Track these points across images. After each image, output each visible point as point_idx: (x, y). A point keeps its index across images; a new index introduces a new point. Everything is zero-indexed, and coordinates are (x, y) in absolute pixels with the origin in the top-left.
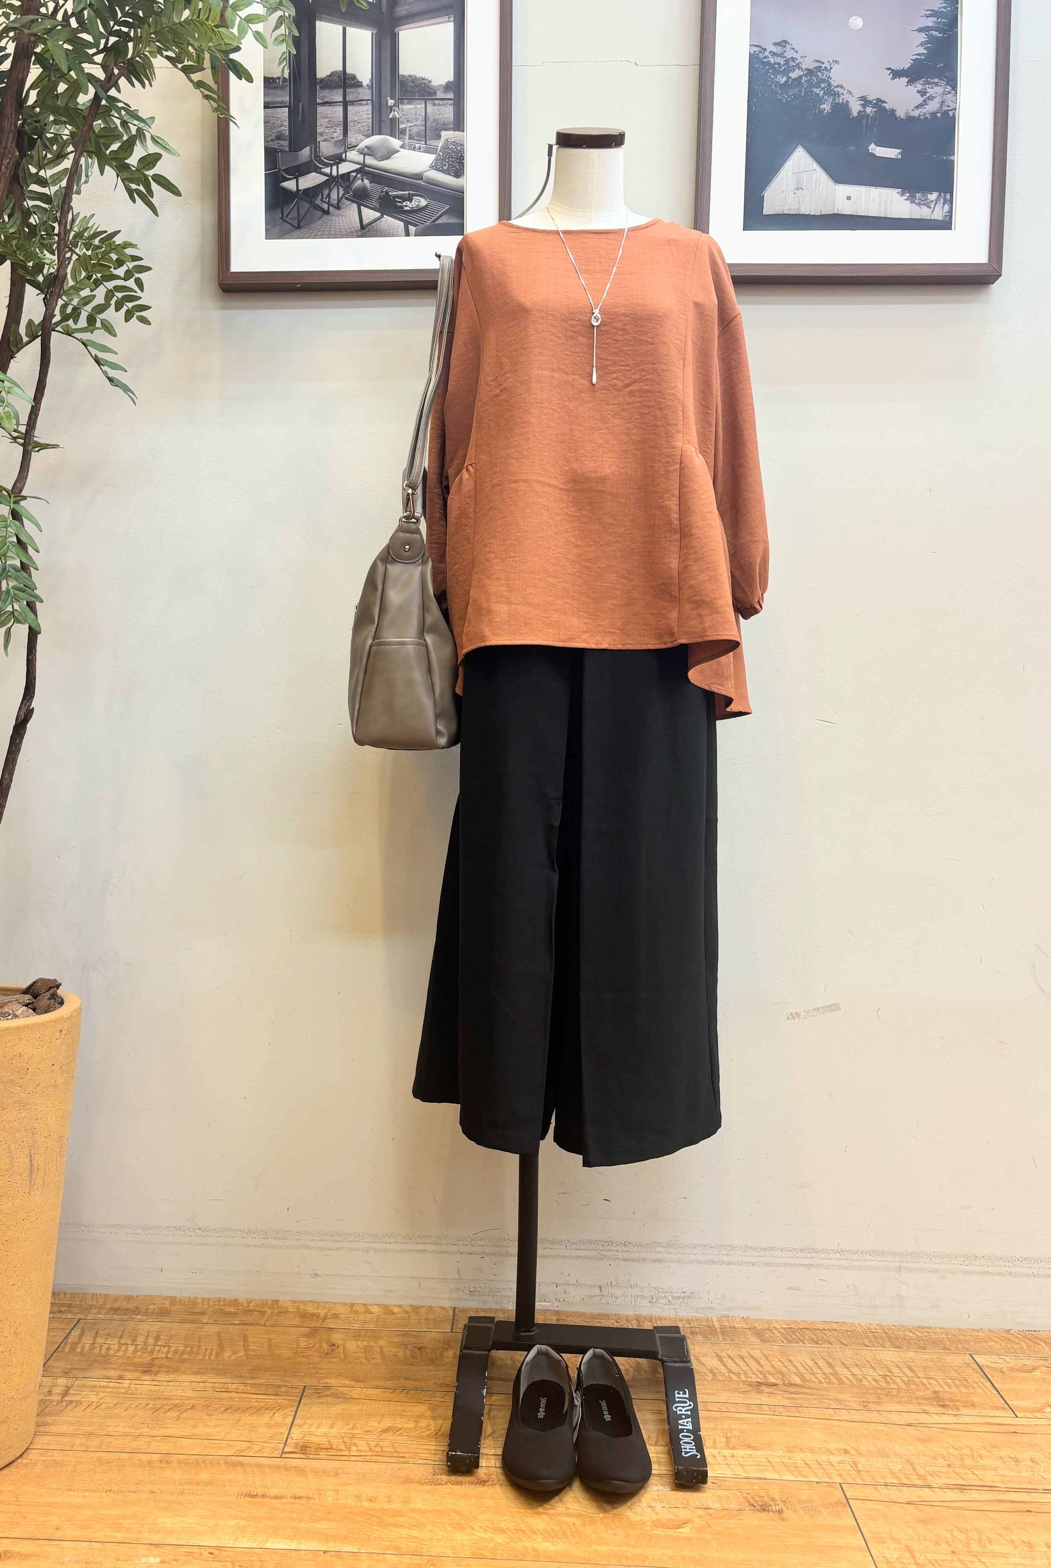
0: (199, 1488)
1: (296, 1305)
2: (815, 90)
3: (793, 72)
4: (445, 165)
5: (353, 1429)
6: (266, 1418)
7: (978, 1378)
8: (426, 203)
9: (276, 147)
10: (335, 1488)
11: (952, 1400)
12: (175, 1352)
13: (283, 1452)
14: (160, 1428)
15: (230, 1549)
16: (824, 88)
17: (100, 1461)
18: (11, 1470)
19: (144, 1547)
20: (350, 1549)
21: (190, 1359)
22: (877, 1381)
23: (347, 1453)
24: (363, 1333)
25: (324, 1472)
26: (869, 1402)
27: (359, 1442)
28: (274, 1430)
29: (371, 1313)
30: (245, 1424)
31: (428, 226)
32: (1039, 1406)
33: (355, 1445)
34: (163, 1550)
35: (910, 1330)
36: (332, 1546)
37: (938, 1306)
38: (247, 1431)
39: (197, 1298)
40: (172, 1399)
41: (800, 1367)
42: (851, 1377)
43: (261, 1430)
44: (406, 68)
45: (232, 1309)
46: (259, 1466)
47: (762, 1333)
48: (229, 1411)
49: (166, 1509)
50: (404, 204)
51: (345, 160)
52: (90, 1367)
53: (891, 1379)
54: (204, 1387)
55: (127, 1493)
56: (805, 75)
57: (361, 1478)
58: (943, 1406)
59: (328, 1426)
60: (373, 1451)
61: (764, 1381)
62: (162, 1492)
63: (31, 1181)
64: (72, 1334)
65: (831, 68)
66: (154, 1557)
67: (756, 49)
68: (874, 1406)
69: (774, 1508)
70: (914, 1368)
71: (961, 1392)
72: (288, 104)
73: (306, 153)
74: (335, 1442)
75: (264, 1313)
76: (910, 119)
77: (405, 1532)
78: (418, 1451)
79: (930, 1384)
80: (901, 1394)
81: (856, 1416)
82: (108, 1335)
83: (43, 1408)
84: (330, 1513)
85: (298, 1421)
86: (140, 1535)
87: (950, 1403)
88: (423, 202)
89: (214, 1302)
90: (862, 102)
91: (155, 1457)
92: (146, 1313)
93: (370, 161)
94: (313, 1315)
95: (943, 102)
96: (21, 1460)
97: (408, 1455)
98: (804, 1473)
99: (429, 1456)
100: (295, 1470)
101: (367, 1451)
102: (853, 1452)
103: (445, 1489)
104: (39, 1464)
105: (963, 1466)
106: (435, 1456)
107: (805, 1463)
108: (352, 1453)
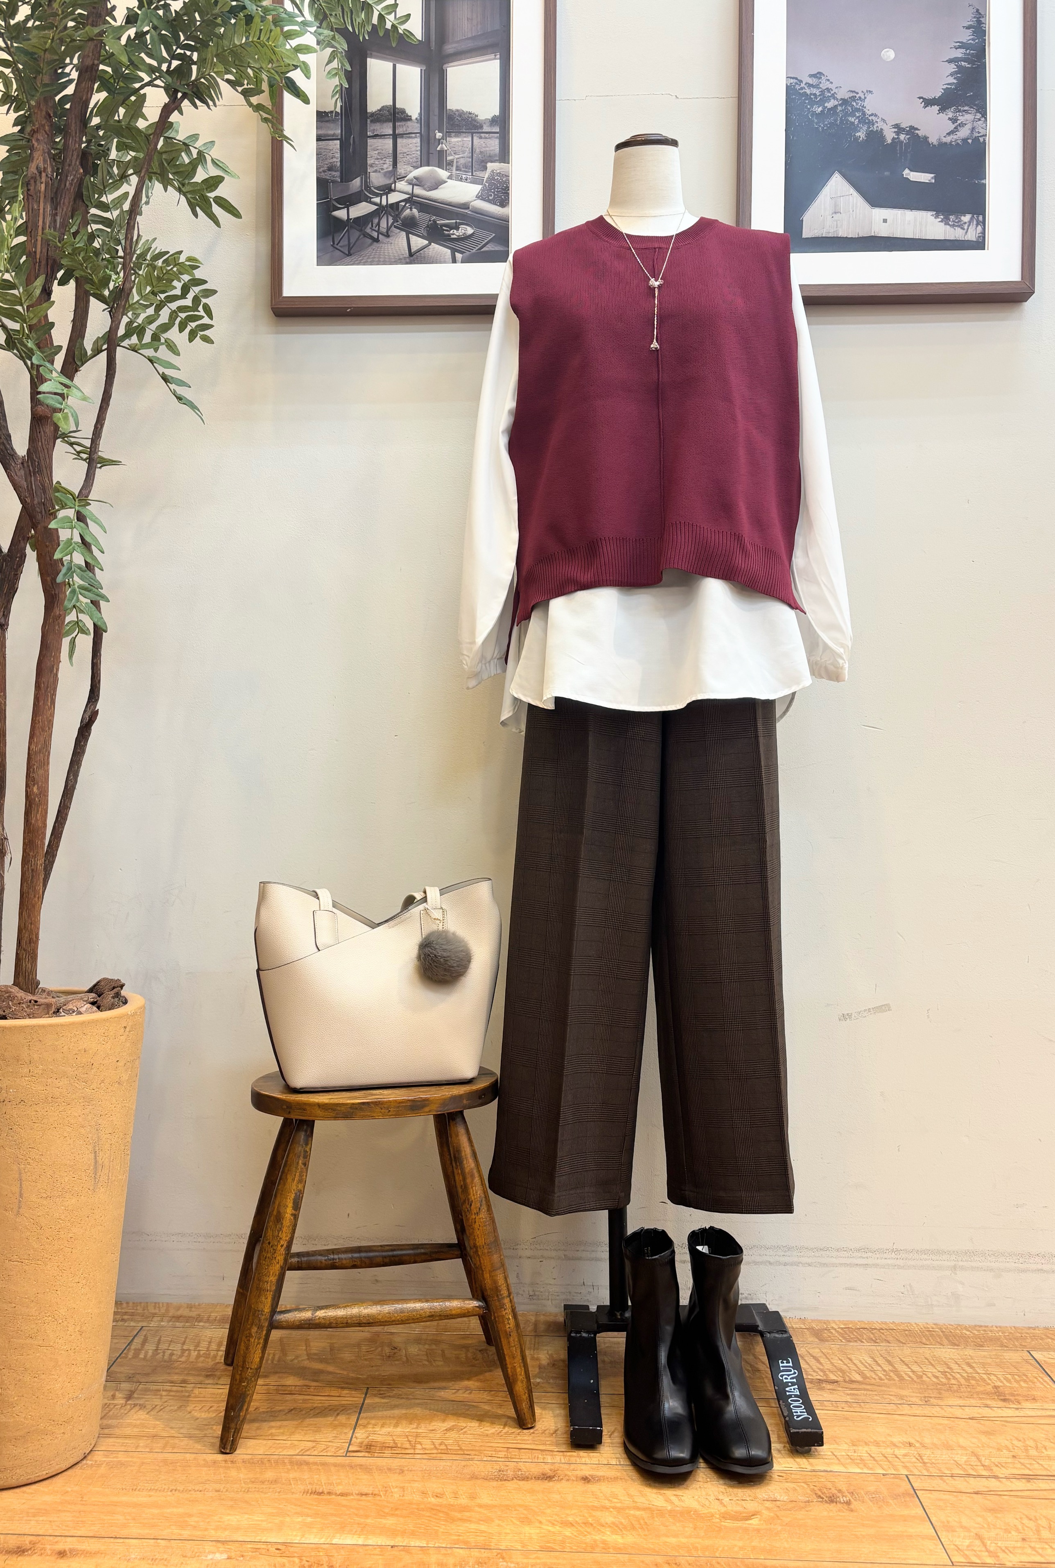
0: (265, 1487)
2: (849, 119)
3: (829, 102)
4: (491, 196)
5: (417, 1428)
6: (330, 1419)
7: (1037, 1372)
8: (472, 231)
9: (328, 178)
10: (401, 1485)
11: (1012, 1395)
13: (348, 1451)
15: (298, 1545)
16: (859, 117)
17: (165, 1462)
18: (77, 1470)
19: (211, 1543)
20: (418, 1543)
22: (939, 1377)
23: (412, 1451)
24: (423, 1337)
25: (389, 1469)
26: (930, 1397)
27: (423, 1441)
28: (339, 1430)
30: (309, 1426)
31: (474, 254)
33: (420, 1443)
34: (229, 1547)
35: (966, 1328)
36: (399, 1541)
37: (994, 1305)
38: (311, 1432)
41: (859, 1365)
42: (911, 1374)
43: (324, 1431)
44: (455, 101)
46: (324, 1464)
47: (820, 1333)
48: (293, 1412)
49: (232, 1507)
50: (452, 232)
51: (394, 191)
52: (153, 1372)
53: (951, 1375)
54: (268, 1389)
55: (193, 1492)
56: (841, 105)
57: (427, 1475)
58: (1003, 1400)
59: (393, 1426)
60: (437, 1449)
61: (825, 1378)
62: (227, 1491)
63: (95, 1178)
64: (134, 1341)
65: (866, 97)
66: (221, 1553)
67: (791, 80)
68: (935, 1401)
69: (842, 1499)
70: (974, 1365)
71: (1021, 1387)
72: (339, 137)
73: (356, 183)
74: (400, 1441)
76: (942, 145)
77: (473, 1526)
78: (483, 1448)
79: (989, 1379)
80: (962, 1389)
81: (918, 1411)
82: (171, 1341)
83: (107, 1413)
84: (396, 1509)
85: (360, 1422)
86: (206, 1533)
87: (1011, 1398)
88: (470, 231)
90: (896, 130)
92: (208, 1321)
93: (418, 191)
95: (973, 129)
96: (84, 1462)
97: (473, 1453)
98: (871, 1466)
99: (494, 1453)
100: (360, 1469)
101: (432, 1449)
102: (917, 1445)
103: (511, 1485)
104: (104, 1465)
105: (1029, 1457)
106: (500, 1453)
107: (871, 1456)
108: (417, 1451)
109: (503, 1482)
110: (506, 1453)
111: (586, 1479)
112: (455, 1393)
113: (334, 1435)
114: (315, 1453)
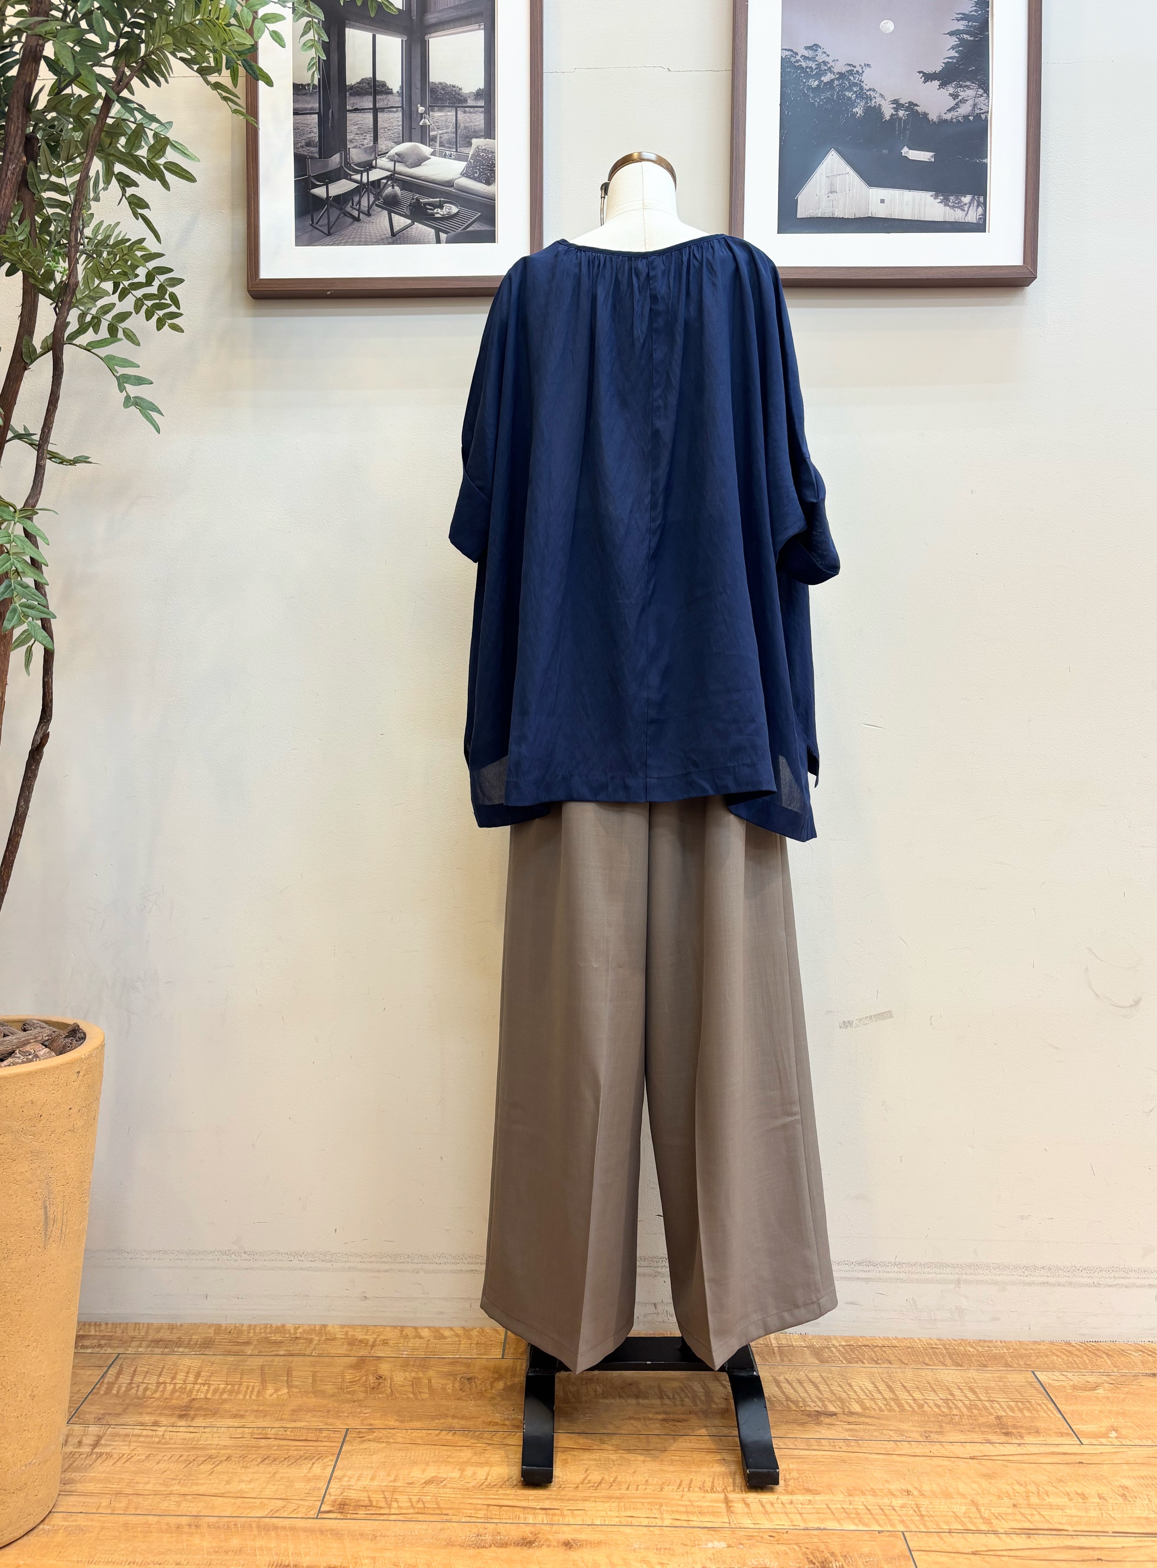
0: (228, 1558)
1: (345, 1330)
2: (847, 93)
3: (825, 76)
4: (477, 173)
5: (395, 1481)
6: (303, 1470)
7: (1040, 1398)
8: (457, 210)
9: (306, 154)
11: (1015, 1427)
12: (215, 1391)
13: (319, 1512)
14: (192, 1484)
16: (856, 92)
17: (126, 1525)
18: (31, 1537)
21: (230, 1400)
22: (938, 1406)
23: (386, 1511)
24: (412, 1363)
25: (362, 1535)
26: (931, 1432)
27: (400, 1497)
28: (312, 1484)
29: (421, 1337)
30: (282, 1478)
31: (459, 233)
32: (1103, 1430)
33: (397, 1501)
35: (971, 1345)
37: (999, 1319)
38: (283, 1487)
39: (242, 1325)
40: (207, 1449)
41: (861, 1393)
42: (912, 1402)
43: (298, 1485)
44: (437, 75)
45: (278, 1337)
46: (293, 1529)
47: (820, 1353)
48: (266, 1462)
50: (435, 211)
51: (375, 168)
52: (125, 1411)
53: (953, 1403)
54: (243, 1433)
56: (837, 79)
57: (400, 1541)
58: (1007, 1434)
59: (370, 1477)
60: (415, 1508)
61: (823, 1409)
63: (46, 1234)
64: (110, 1372)
65: (863, 72)
67: (787, 53)
68: (936, 1437)
70: (976, 1390)
71: (1025, 1417)
72: (317, 111)
73: (336, 159)
74: (377, 1498)
75: (311, 1340)
76: (944, 122)
78: (462, 1506)
79: (993, 1408)
80: (964, 1421)
81: (919, 1449)
82: (147, 1372)
83: (70, 1464)
85: (338, 1472)
87: (1014, 1431)
88: (455, 209)
89: (261, 1329)
90: (895, 106)
91: (184, 1520)
92: (188, 1345)
93: (400, 168)
94: (361, 1341)
95: (975, 105)
96: (41, 1526)
97: (450, 1512)
98: (866, 1520)
99: (472, 1511)
100: (331, 1534)
101: (407, 1508)
102: (916, 1493)
103: (488, 1553)
104: (61, 1531)
105: (1029, 1506)
106: (480, 1512)
107: (867, 1509)
108: (393, 1511)
109: (480, 1550)
110: (485, 1512)
111: (567, 1545)
112: (438, 1435)
113: (307, 1491)
114: (285, 1514)
